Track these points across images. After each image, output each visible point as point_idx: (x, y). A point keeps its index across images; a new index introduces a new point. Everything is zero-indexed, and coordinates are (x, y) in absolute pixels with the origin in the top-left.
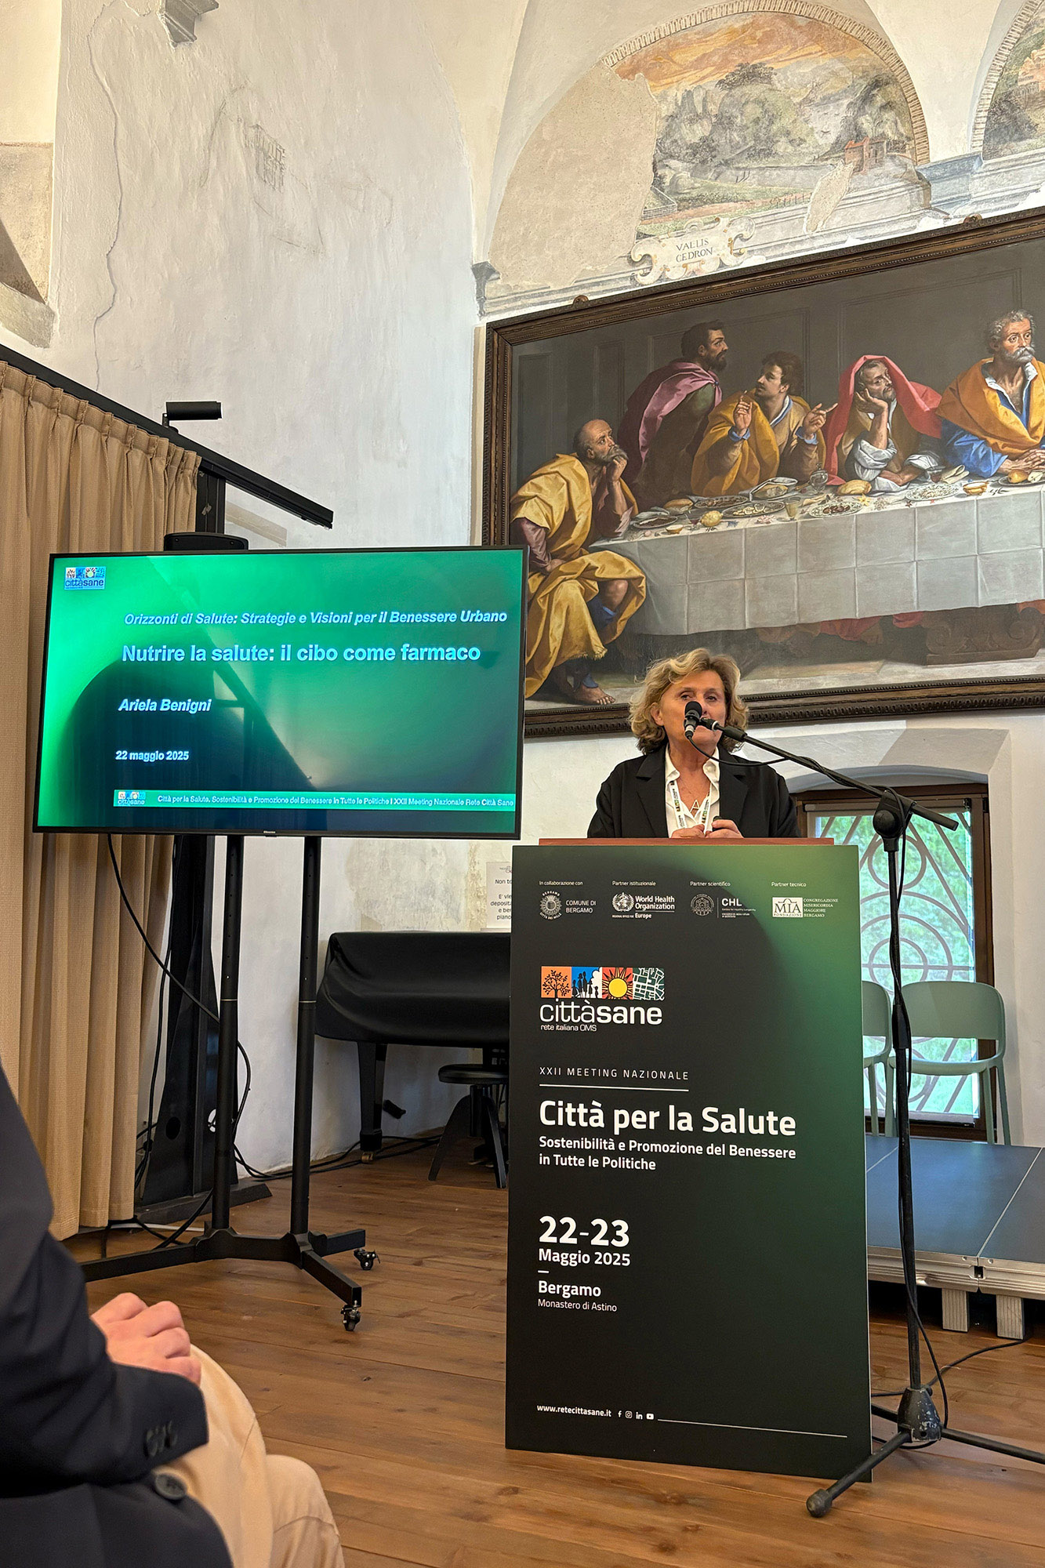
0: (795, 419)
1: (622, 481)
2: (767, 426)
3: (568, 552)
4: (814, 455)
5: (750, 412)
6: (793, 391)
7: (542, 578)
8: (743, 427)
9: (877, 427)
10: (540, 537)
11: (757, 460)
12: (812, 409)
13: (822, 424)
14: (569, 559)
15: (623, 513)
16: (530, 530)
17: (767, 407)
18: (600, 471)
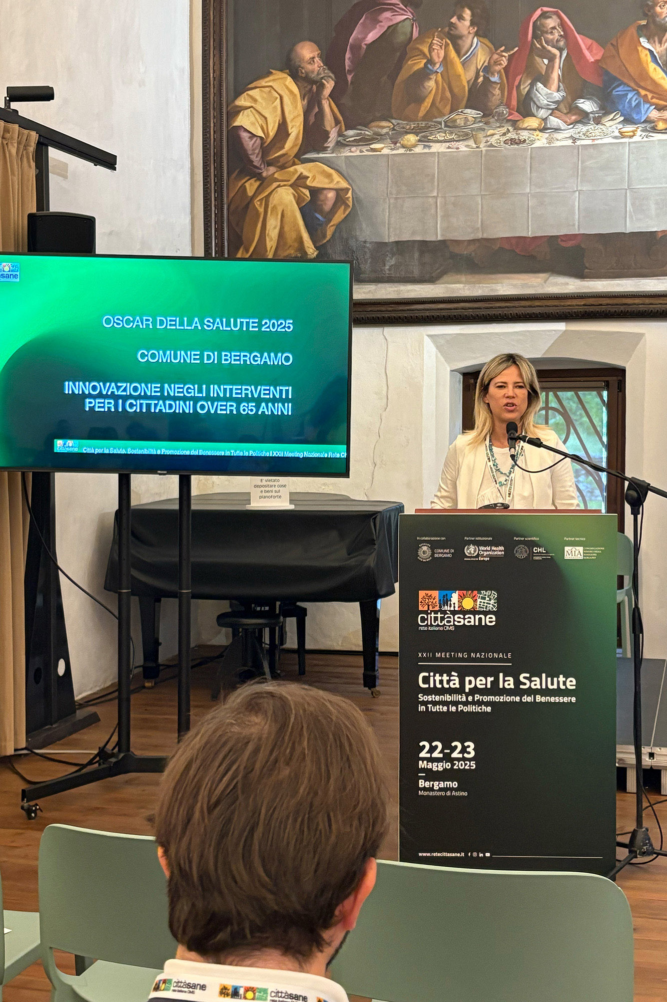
0: (482, 58)
1: (331, 100)
2: (457, 61)
3: (282, 160)
4: (497, 92)
5: (443, 47)
6: (481, 33)
7: (258, 183)
8: (437, 60)
9: (550, 71)
10: (256, 145)
11: (448, 92)
12: (496, 50)
13: (504, 66)
14: (283, 167)
15: (332, 129)
16: (247, 139)
17: (458, 45)
18: (311, 89)
